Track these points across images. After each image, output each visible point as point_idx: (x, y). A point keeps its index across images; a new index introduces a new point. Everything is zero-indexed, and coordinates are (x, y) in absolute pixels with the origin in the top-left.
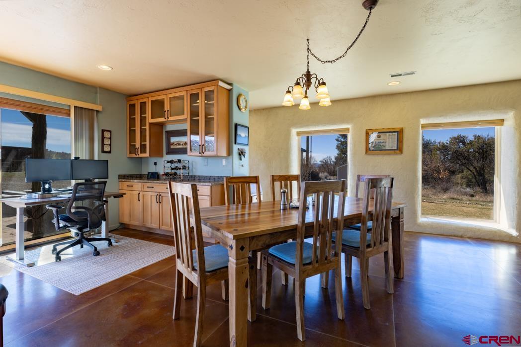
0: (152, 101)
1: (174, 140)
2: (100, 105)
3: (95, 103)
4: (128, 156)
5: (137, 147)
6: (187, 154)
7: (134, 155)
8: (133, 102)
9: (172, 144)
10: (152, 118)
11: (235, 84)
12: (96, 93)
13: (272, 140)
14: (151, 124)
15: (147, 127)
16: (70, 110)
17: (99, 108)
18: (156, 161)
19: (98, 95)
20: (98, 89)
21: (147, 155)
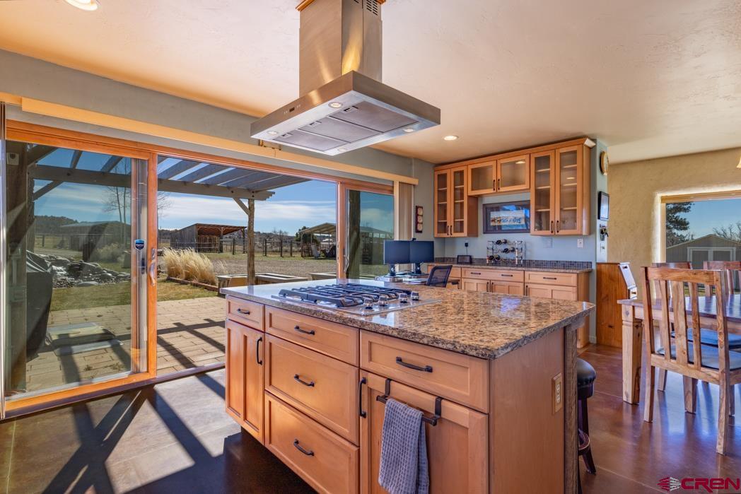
0: (472, 170)
1: (494, 215)
2: (416, 178)
3: (410, 176)
4: (436, 236)
5: (448, 224)
6: (529, 232)
7: (445, 235)
8: (443, 172)
9: (494, 221)
10: (472, 190)
11: (598, 140)
12: (411, 164)
13: (618, 211)
14: (470, 197)
15: (465, 201)
16: (393, 187)
17: (415, 181)
18: (467, 242)
19: (413, 167)
20: (413, 161)
21: (465, 234)
